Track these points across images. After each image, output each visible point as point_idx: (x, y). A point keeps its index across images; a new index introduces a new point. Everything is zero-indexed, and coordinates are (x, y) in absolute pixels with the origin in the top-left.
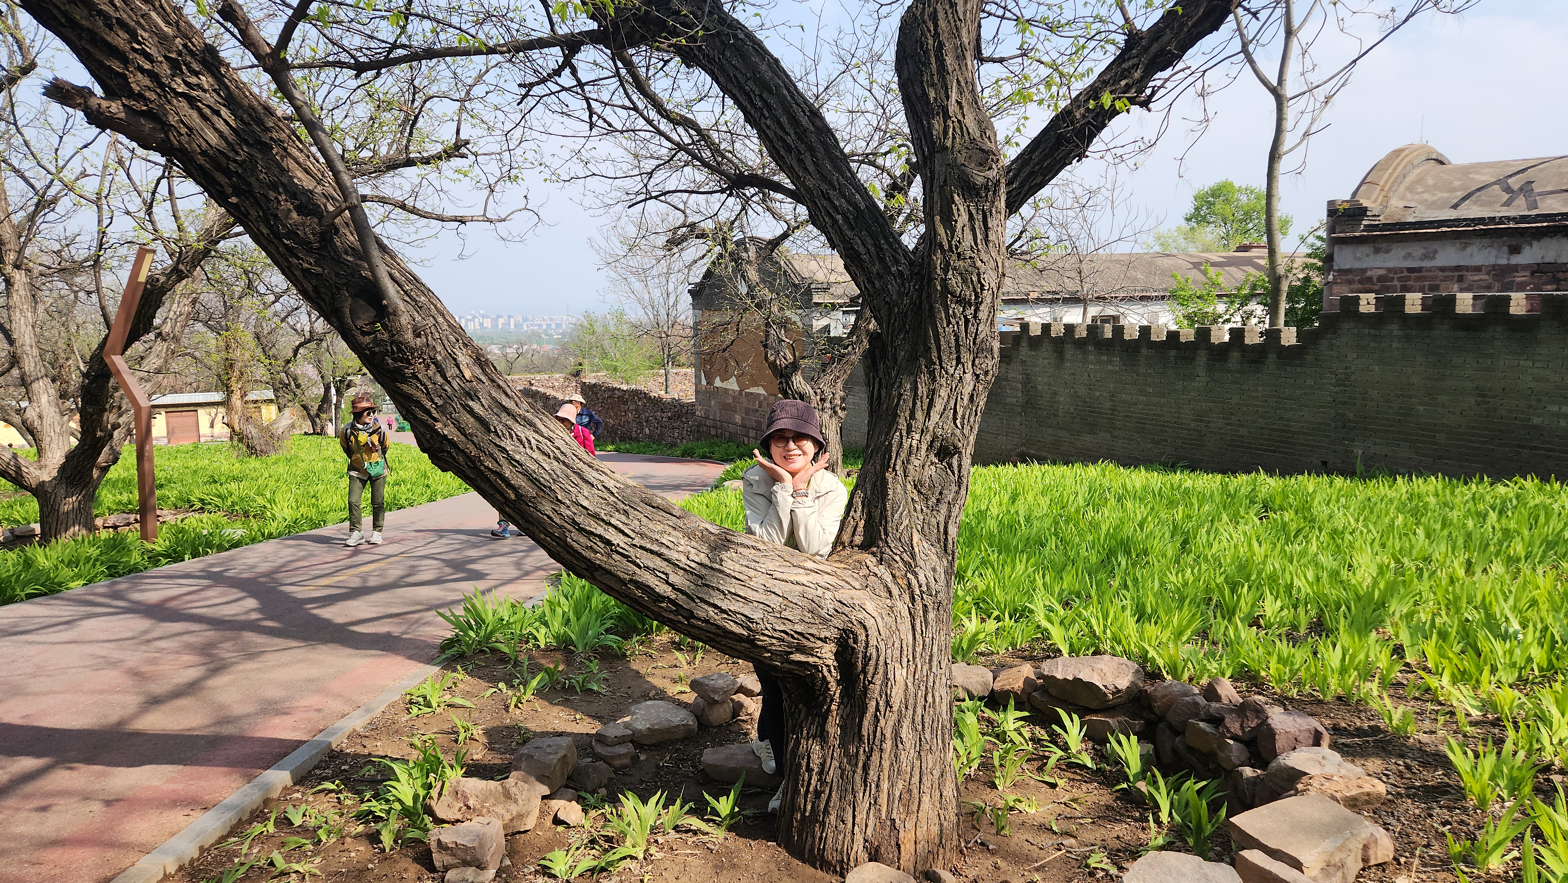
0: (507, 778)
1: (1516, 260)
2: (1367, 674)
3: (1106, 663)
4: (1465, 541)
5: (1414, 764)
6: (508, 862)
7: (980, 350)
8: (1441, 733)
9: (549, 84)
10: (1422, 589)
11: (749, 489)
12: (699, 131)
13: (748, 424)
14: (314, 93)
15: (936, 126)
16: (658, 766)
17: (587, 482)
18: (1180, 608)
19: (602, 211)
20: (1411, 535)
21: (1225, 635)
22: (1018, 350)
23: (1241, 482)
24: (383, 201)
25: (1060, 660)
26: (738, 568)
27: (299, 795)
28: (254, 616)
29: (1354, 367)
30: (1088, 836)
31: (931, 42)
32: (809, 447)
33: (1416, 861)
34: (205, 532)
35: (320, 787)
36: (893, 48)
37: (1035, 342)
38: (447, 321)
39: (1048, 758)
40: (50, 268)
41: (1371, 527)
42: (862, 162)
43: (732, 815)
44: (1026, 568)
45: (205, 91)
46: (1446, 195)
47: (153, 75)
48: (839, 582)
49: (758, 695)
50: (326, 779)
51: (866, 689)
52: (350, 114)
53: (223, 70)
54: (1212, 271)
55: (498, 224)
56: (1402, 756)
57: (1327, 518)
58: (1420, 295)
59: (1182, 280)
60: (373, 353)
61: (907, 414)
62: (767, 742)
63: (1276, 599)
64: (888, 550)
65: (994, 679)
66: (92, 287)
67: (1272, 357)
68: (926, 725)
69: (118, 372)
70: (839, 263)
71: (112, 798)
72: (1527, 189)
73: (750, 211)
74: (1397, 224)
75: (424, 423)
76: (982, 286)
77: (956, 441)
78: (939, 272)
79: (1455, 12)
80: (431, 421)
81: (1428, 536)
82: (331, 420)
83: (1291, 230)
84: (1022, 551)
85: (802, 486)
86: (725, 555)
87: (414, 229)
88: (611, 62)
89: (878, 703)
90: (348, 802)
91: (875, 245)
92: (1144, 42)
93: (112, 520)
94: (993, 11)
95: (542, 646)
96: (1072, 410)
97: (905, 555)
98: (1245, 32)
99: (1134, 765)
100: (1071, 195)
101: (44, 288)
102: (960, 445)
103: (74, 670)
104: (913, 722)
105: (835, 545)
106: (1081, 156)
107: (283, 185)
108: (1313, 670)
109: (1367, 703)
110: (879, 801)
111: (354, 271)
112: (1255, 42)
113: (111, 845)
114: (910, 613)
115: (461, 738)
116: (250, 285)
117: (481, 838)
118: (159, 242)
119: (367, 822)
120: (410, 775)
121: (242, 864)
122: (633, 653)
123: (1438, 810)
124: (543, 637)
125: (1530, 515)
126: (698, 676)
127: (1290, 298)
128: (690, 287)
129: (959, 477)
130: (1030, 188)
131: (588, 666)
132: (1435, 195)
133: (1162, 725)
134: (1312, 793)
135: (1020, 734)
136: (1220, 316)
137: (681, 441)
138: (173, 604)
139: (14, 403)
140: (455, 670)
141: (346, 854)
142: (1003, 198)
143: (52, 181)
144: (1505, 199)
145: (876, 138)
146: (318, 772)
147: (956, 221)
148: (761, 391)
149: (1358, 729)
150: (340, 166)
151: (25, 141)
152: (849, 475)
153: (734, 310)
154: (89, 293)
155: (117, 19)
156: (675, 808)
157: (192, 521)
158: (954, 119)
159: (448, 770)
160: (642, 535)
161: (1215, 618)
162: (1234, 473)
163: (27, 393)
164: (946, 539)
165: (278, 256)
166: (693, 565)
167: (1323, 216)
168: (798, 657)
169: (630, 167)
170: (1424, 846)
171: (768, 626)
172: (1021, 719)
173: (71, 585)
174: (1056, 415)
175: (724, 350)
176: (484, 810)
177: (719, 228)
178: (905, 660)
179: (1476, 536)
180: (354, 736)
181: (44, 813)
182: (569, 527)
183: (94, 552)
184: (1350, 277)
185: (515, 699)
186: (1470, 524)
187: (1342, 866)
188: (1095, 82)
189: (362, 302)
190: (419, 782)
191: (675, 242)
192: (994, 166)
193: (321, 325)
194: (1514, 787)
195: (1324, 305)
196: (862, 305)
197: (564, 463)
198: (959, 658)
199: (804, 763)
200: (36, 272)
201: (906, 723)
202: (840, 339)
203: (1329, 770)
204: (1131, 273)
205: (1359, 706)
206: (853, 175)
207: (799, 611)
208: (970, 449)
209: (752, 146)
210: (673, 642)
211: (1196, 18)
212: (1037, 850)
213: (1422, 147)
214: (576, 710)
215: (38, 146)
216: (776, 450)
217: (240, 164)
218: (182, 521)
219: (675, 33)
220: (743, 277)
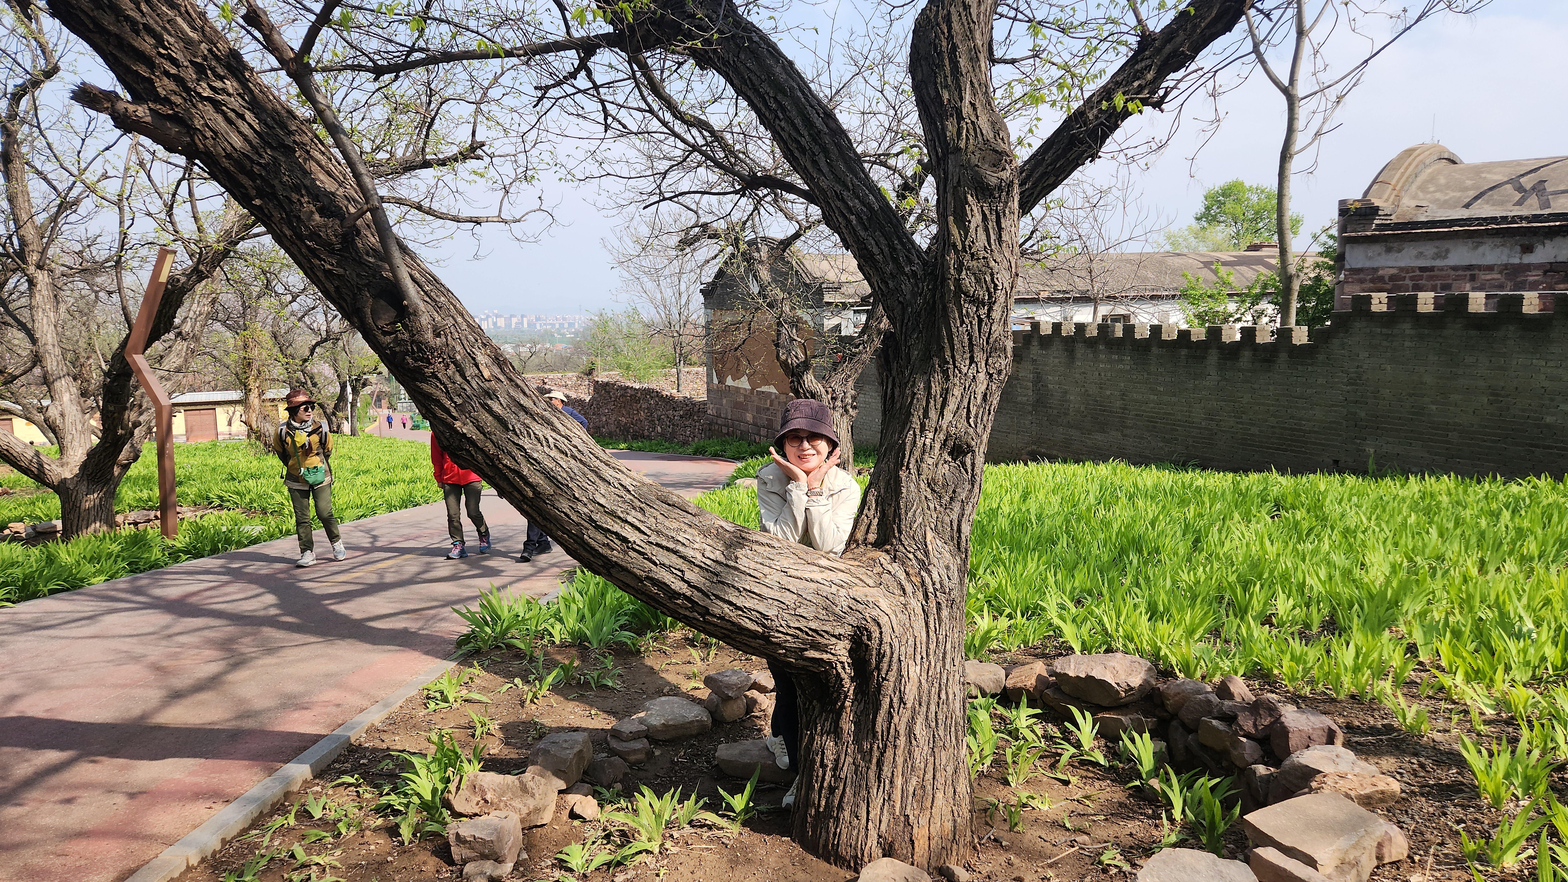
0: (524, 772)
1: (1529, 259)
2: (1381, 672)
3: (1118, 661)
4: (1479, 540)
5: (1429, 763)
6: (525, 856)
7: (993, 349)
8: (1454, 732)
9: (565, 86)
10: (1435, 587)
11: (763, 487)
12: (712, 132)
13: (760, 423)
14: (332, 96)
15: (950, 127)
16: (672, 761)
17: (604, 480)
18: (1193, 606)
19: (615, 212)
20: (1424, 534)
21: (1237, 633)
22: (1028, 349)
23: (1252, 480)
24: (400, 202)
25: (1072, 657)
26: (753, 565)
27: (319, 789)
28: (273, 611)
29: (1366, 366)
30: (1101, 833)
31: (944, 44)
32: (823, 446)
33: (1431, 860)
34: (224, 529)
35: (339, 781)
36: (907, 50)
37: (1046, 342)
38: (466, 321)
39: (1060, 755)
40: (72, 268)
41: (1384, 525)
42: (874, 163)
43: (746, 810)
44: (1038, 566)
45: (229, 95)
46: (1458, 194)
47: (179, 80)
48: (853, 580)
49: (772, 691)
50: (345, 773)
51: (879, 686)
52: (368, 116)
53: (247, 74)
54: (1223, 271)
55: (512, 225)
56: (1416, 754)
57: (1338, 517)
58: (1432, 294)
59: (1193, 279)
60: (394, 353)
61: (921, 413)
62: (780, 738)
63: (1288, 598)
64: (901, 548)
65: (1007, 677)
66: (114, 287)
67: (1283, 356)
68: (940, 722)
69: (140, 370)
70: (851, 262)
71: (135, 790)
72: (1539, 188)
73: (762, 211)
74: (1409, 223)
75: (443, 422)
76: (996, 286)
77: (970, 440)
78: (952, 272)
79: (1467, 12)
80: (450, 420)
81: (1441, 535)
82: (347, 419)
83: (1302, 230)
84: (1034, 549)
85: (816, 484)
86: (740, 553)
87: (429, 230)
88: (626, 64)
89: (891, 700)
90: (367, 796)
91: (889, 246)
92: (1157, 43)
93: (132, 516)
94: (1005, 13)
95: (558, 642)
96: (1082, 409)
97: (918, 554)
98: (1256, 32)
99: (1147, 763)
100: (1082, 195)
101: (65, 288)
102: (973, 443)
103: (96, 665)
104: (927, 719)
105: (848, 544)
106: (1094, 157)
107: (306, 187)
108: (1326, 668)
109: (1381, 702)
110: (893, 797)
111: (376, 271)
112: (1266, 42)
113: (135, 836)
114: (924, 610)
115: (478, 733)
116: (268, 285)
117: (499, 832)
118: (180, 243)
119: (385, 816)
120: (428, 769)
121: (263, 856)
122: (647, 650)
123: (1452, 808)
124: (558, 633)
125: (1543, 514)
126: (712, 673)
127: (1302, 297)
128: (702, 287)
129: (973, 476)
130: (1043, 188)
131: (603, 663)
132: (1447, 194)
133: (1174, 723)
134: (1326, 791)
135: (1033, 731)
136: (1231, 316)
137: (693, 440)
138: (194, 600)
139: (35, 401)
140: (471, 666)
141: (366, 847)
142: (1017, 199)
143: (75, 183)
144: (1517, 198)
145: (888, 138)
146: (337, 766)
147: (970, 222)
148: (773, 390)
149: (1372, 728)
150: (362, 169)
151: (48, 144)
152: (859, 473)
153: (746, 310)
154: (110, 293)
155: (144, 24)
156: (689, 803)
157: (213, 519)
158: (967, 120)
159: (466, 765)
160: (658, 533)
161: (1227, 616)
162: (1246, 471)
163: (50, 391)
164: (959, 537)
165: (300, 257)
166: (708, 562)
167: (1335, 215)
168: (812, 654)
169: (643, 168)
170: (1439, 844)
171: (783, 623)
172: (1034, 716)
173: (93, 580)
174: (1066, 414)
175: (736, 349)
176: (502, 804)
177: (731, 228)
178: (918, 657)
179: (1489, 535)
180: (372, 730)
181: (68, 806)
182: (586, 524)
183: (115, 548)
184: (1362, 276)
185: (530, 695)
186: (1483, 523)
187: (1356, 864)
188: (1108, 83)
189: (383, 302)
190: (437, 776)
191: (687, 242)
192: (1007, 167)
193: (338, 324)
194: (1529, 786)
195: (1336, 304)
196: (873, 305)
197: (581, 461)
198: (971, 656)
199: (818, 759)
200: (58, 273)
201: (920, 720)
202: (851, 338)
203: (1343, 768)
204: (1142, 272)
205: (1372, 705)
206: (867, 176)
207: (813, 608)
208: (983, 448)
209: (764, 147)
210: (687, 639)
211: (1209, 19)
212: (1050, 847)
213: (1434, 146)
214: (592, 706)
215: (60, 148)
216: (790, 449)
217: (263, 167)
218: (201, 518)
219: (690, 36)
220: (755, 276)
